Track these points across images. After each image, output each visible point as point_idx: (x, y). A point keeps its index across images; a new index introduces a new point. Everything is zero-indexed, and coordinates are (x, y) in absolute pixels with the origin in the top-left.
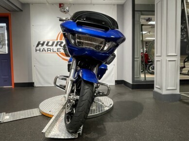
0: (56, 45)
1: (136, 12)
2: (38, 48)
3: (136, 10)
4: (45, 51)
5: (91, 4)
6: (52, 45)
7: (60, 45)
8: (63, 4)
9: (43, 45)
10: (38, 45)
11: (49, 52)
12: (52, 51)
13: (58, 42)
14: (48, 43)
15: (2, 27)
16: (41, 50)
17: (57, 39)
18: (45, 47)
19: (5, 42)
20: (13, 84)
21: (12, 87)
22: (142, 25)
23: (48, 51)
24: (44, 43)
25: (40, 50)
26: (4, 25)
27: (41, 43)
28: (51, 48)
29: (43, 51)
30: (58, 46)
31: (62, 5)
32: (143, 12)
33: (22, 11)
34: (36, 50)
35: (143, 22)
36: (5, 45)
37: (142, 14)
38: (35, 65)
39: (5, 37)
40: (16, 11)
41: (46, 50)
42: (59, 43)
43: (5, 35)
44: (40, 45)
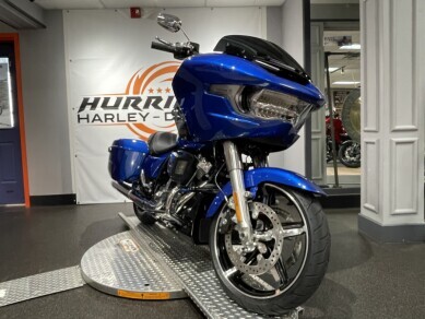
0: (126, 106)
1: (312, 23)
2: (83, 114)
3: (312, 17)
4: (100, 119)
5: (206, 7)
6: (116, 106)
7: (134, 106)
8: (139, 8)
9: (94, 105)
10: (82, 107)
11: (109, 121)
12: (115, 119)
13: (129, 99)
16: (91, 119)
17: (127, 92)
19: (7, 100)
20: (27, 199)
21: (26, 205)
22: (328, 54)
23: (106, 119)
24: (97, 100)
25: (87, 118)
26: (6, 60)
27: (91, 101)
28: (114, 112)
29: (94, 120)
30: (131, 109)
31: (137, 12)
32: (329, 24)
33: (44, 27)
34: (79, 119)
35: (329, 46)
36: (8, 108)
37: (327, 29)
38: (78, 153)
39: (7, 90)
40: (32, 28)
41: (103, 119)
42: (132, 101)
43: (6, 84)
44: (88, 108)
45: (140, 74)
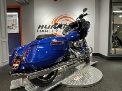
0: (51, 28)
4: (44, 31)
11: (46, 32)
12: (48, 32)
13: (52, 26)
14: (46, 26)
15: (15, 15)
16: (41, 31)
17: (52, 24)
18: (44, 29)
19: (17, 25)
24: (43, 26)
25: (40, 31)
26: (16, 13)
27: (41, 26)
29: (42, 32)
33: (29, 4)
34: (38, 31)
36: (17, 27)
37: (114, 5)
39: (17, 22)
40: (25, 4)
42: (53, 26)
44: (40, 28)
45: (56, 18)
